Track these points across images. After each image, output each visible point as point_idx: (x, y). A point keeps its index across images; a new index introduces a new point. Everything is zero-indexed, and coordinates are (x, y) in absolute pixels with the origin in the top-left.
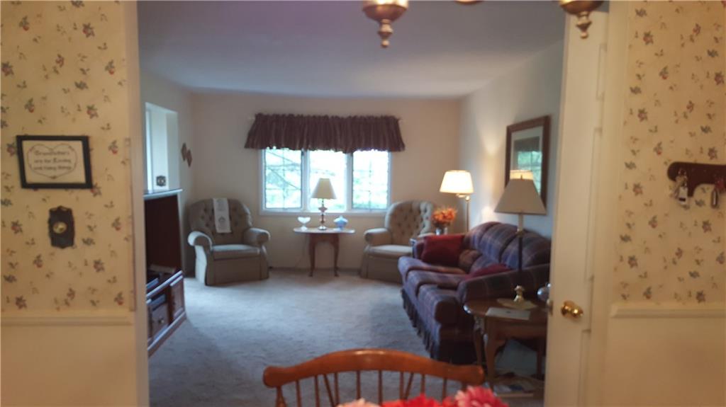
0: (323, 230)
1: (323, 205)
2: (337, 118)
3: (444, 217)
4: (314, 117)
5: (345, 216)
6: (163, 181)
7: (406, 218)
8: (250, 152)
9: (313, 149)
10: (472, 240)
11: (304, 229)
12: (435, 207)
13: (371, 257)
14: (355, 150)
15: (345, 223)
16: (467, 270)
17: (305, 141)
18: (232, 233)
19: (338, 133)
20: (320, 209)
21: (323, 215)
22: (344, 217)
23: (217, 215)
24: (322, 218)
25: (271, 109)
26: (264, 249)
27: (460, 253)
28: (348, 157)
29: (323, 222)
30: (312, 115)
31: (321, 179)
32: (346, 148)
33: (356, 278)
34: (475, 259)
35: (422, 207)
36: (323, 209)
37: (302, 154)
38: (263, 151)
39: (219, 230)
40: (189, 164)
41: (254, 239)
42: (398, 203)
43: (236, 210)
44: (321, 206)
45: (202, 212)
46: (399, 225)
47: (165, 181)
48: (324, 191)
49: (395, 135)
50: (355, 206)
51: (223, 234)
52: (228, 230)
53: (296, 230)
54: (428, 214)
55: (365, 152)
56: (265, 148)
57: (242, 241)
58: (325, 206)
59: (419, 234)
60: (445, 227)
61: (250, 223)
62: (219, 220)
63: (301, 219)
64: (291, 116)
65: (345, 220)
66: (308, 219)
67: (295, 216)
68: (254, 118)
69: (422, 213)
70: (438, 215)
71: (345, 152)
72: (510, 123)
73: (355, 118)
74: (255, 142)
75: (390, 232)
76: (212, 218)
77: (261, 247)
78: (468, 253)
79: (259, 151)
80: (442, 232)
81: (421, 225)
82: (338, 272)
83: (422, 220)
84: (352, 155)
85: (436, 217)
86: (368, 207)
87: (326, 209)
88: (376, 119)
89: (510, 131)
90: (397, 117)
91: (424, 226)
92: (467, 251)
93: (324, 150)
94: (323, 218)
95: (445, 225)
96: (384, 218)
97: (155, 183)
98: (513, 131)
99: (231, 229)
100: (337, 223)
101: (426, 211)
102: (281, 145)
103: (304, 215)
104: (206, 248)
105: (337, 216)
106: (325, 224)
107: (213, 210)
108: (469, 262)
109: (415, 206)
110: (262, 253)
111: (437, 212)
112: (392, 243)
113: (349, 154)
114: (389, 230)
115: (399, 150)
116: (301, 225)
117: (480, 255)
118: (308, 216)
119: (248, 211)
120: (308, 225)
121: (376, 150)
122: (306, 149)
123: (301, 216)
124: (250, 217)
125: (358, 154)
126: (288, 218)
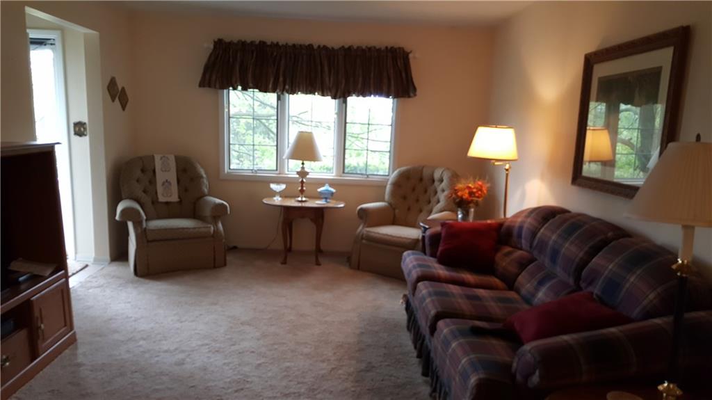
0: (302, 201)
1: (303, 168)
2: (325, 48)
3: (471, 194)
4: (294, 45)
5: (332, 183)
6: (82, 129)
7: (414, 189)
8: (207, 93)
9: (293, 92)
10: (515, 232)
11: (277, 200)
12: (455, 177)
13: (364, 241)
14: (349, 95)
15: (332, 194)
16: (510, 283)
17: (281, 79)
18: (180, 202)
19: (326, 69)
20: (298, 173)
21: (302, 182)
22: (331, 185)
23: (160, 177)
24: (302, 184)
25: (235, 34)
26: (220, 225)
27: (497, 250)
28: (339, 104)
29: (302, 191)
30: (290, 43)
31: (301, 133)
32: (337, 91)
33: (345, 269)
34: (523, 265)
35: (437, 175)
36: (303, 173)
37: (279, 98)
38: (225, 91)
39: (161, 199)
40: (124, 108)
41: (207, 212)
42: (403, 168)
43: (187, 172)
44: (299, 170)
45: (138, 173)
46: (405, 198)
47: (85, 129)
48: (305, 149)
49: (404, 75)
50: (346, 171)
51: (167, 203)
52: (174, 198)
53: (265, 201)
54: (444, 184)
55: (361, 98)
56: (227, 87)
57: (194, 214)
58: (306, 170)
59: (430, 212)
60: (470, 207)
61: (206, 191)
62: (163, 184)
63: (273, 186)
64: (263, 43)
65: (333, 190)
66: (283, 187)
67: (266, 181)
68: (212, 46)
69: (436, 183)
70: (462, 190)
71: (334, 97)
72: (591, 49)
73: (350, 48)
74: (214, 77)
75: (392, 207)
76: (153, 181)
77: (216, 224)
78: (509, 253)
79: (220, 91)
80: (466, 215)
81: (434, 200)
82: (321, 260)
83: (436, 193)
84: (345, 102)
85: (459, 194)
86: (364, 172)
87: (307, 173)
88: (379, 50)
89: (590, 62)
90: (407, 49)
91: (438, 202)
92: (508, 249)
93: (307, 93)
94: (302, 187)
95: (471, 205)
96: (385, 187)
97: (72, 132)
98: (597, 63)
99: (179, 197)
100: (321, 193)
101: (441, 181)
102: (248, 84)
103: (278, 182)
104: (137, 224)
105: (321, 182)
106: (305, 194)
107: (154, 171)
108: (513, 269)
109: (426, 173)
110: (216, 231)
111: (460, 186)
112: (394, 222)
113: (342, 99)
114: (390, 204)
115: (409, 97)
116: (273, 193)
117: (532, 260)
118: (283, 183)
119: (203, 172)
120: (283, 194)
121: (377, 96)
122: (283, 91)
123: (273, 182)
124: (205, 181)
125: (353, 101)
126: (257, 183)
